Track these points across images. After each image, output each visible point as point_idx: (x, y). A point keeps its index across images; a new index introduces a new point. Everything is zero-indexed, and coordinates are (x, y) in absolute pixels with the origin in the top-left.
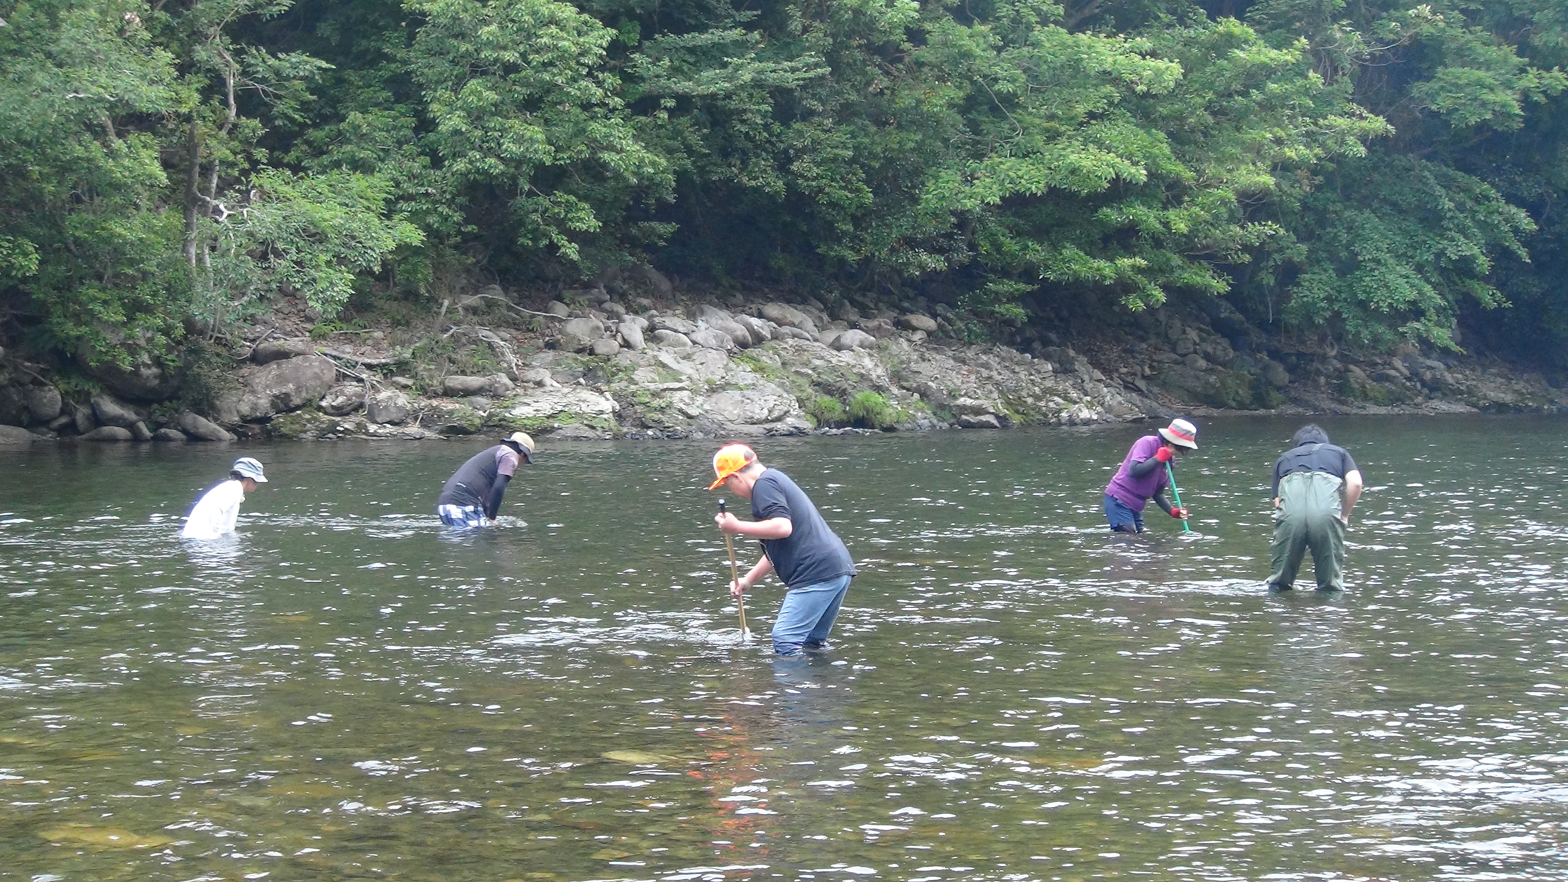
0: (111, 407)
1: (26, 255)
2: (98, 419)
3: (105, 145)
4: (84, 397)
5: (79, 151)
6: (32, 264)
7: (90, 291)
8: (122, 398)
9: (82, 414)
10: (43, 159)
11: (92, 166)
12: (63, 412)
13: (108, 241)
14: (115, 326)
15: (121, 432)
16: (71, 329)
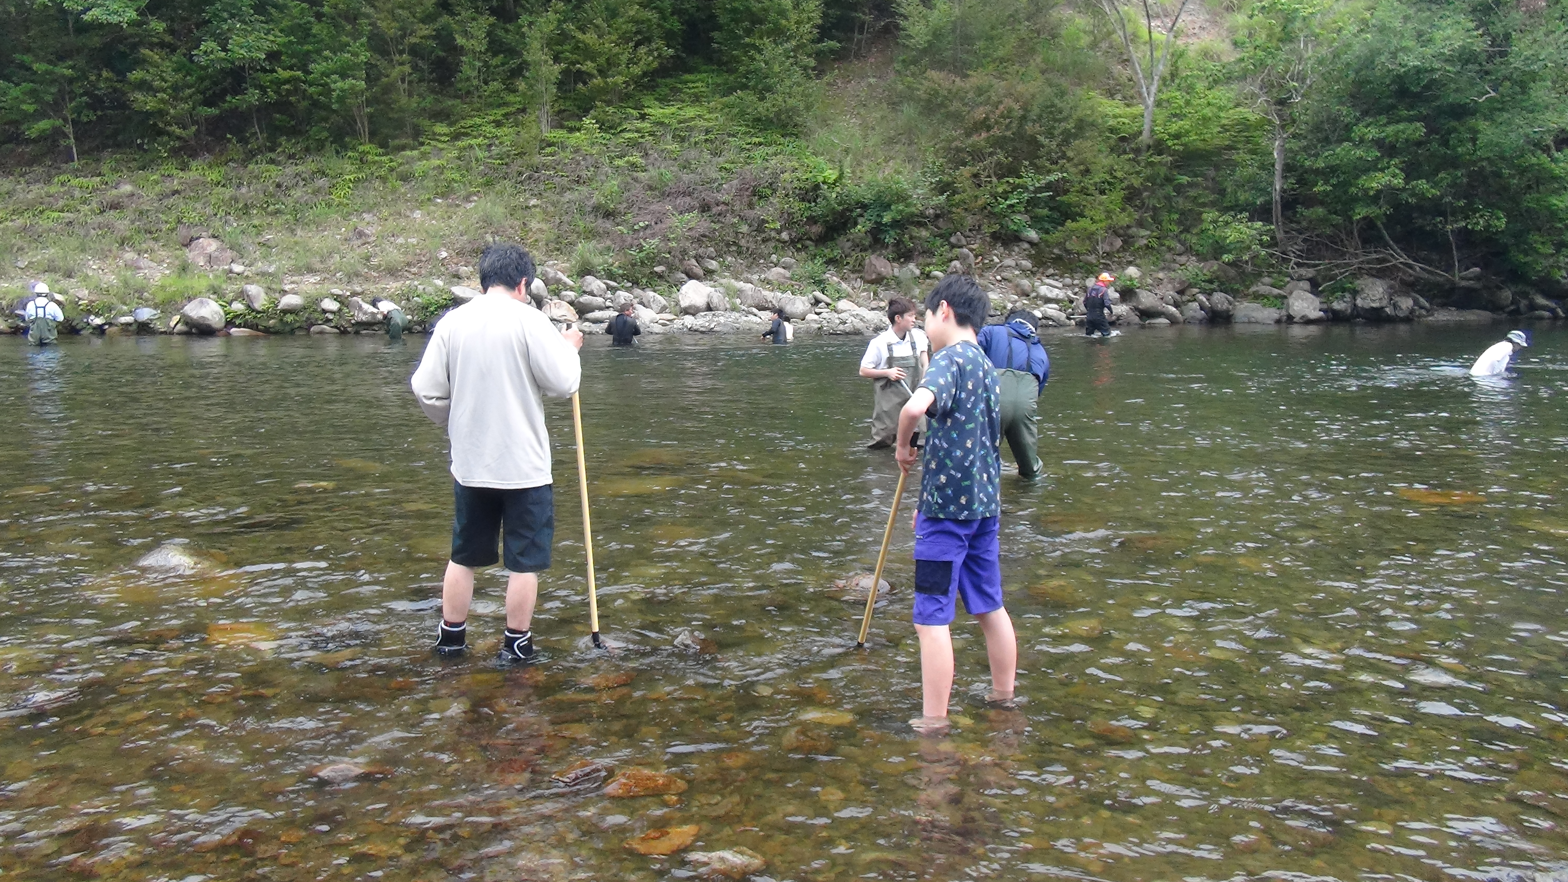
0: (1541, 300)
1: (1498, 219)
2: (1533, 307)
3: (1549, 156)
4: (1525, 295)
5: (1534, 160)
6: (1501, 223)
7: (1534, 237)
8: (1547, 295)
9: (1523, 303)
10: (1512, 166)
11: (1541, 168)
12: (1512, 303)
13: (1548, 208)
14: (1547, 256)
15: (1546, 314)
16: (1522, 258)
